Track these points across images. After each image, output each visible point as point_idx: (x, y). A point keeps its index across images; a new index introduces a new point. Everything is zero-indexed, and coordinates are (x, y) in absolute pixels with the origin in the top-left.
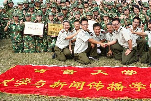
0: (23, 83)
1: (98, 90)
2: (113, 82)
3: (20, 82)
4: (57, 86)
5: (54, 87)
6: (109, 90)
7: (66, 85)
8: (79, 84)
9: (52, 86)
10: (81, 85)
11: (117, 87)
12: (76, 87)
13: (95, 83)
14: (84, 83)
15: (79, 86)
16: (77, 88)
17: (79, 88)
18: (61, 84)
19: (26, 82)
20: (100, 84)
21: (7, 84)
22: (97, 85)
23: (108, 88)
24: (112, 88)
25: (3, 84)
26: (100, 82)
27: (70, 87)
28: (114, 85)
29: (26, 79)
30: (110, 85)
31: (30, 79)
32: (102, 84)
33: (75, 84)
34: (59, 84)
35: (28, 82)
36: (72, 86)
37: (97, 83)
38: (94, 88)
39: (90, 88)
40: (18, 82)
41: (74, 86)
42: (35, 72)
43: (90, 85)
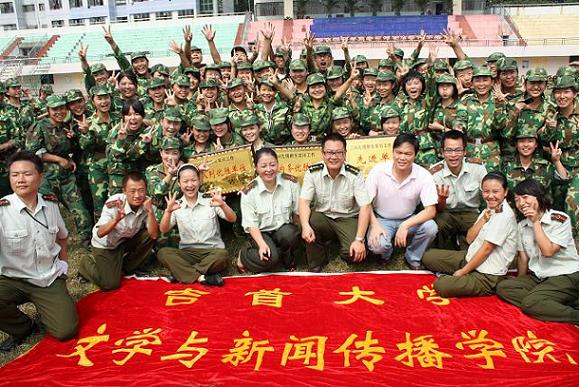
0: (137, 349)
1: (370, 366)
2: (408, 335)
3: (128, 344)
4: (245, 356)
5: (235, 363)
6: (404, 363)
7: (271, 349)
8: (309, 345)
9: (230, 356)
10: (314, 349)
11: (424, 354)
12: (304, 360)
13: (356, 340)
14: (322, 340)
15: (310, 354)
16: (307, 362)
17: (314, 361)
18: (254, 349)
19: (146, 342)
20: (371, 346)
21: (88, 354)
22: (362, 348)
23: (399, 358)
24: (410, 357)
25: (78, 357)
26: (369, 333)
27: (284, 362)
28: (415, 347)
29: (146, 331)
30: (401, 346)
31: (158, 331)
32: (376, 341)
33: (298, 347)
34: (249, 350)
35: (153, 343)
36: (291, 358)
37: (362, 338)
38: (358, 357)
39: (347, 363)
40: (123, 346)
41: (296, 356)
42: (169, 302)
43: (343, 349)
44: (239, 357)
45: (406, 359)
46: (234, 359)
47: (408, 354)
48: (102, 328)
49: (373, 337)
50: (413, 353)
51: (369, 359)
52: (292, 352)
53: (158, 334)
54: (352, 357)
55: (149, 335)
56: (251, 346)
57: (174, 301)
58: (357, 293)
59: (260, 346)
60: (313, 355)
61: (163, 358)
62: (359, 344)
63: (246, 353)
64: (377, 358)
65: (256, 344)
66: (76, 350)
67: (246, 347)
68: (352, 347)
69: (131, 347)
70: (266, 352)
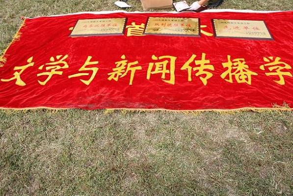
0: (53, 72)
1: (204, 81)
2: (229, 57)
3: (48, 68)
4: (123, 73)
5: (116, 79)
6: (226, 80)
7: (139, 68)
8: (165, 63)
9: (113, 74)
10: (168, 67)
11: (239, 72)
12: (161, 74)
13: (196, 59)
14: (173, 59)
15: (165, 71)
16: (163, 76)
17: (168, 76)
18: (129, 69)
19: (59, 67)
20: (205, 64)
21: (22, 77)
22: (199, 66)
23: (223, 76)
24: (230, 74)
25: (16, 80)
26: (204, 55)
27: (148, 77)
28: (233, 66)
29: (58, 57)
30: (225, 65)
31: (66, 57)
32: (208, 61)
33: (158, 65)
34: (125, 69)
35: (63, 67)
36: (153, 73)
37: (199, 58)
38: (197, 74)
39: (190, 79)
40: (44, 70)
41: (156, 71)
43: (186, 66)
44: (119, 74)
45: (227, 77)
46: (116, 76)
47: (229, 71)
48: (30, 60)
49: (206, 58)
50: (233, 71)
51: (204, 76)
52: (153, 69)
53: (66, 60)
54: (193, 73)
55: (61, 61)
56: (126, 66)
59: (132, 66)
60: (168, 71)
61: (70, 77)
62: (197, 62)
63: (124, 71)
64: (209, 75)
65: (130, 64)
66: (14, 76)
67: (123, 67)
68: (193, 65)
69: (50, 71)
70: (136, 70)
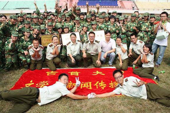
0: (42, 86)
1: (103, 88)
2: (112, 81)
3: (40, 85)
4: (71, 87)
5: (69, 88)
8: (87, 84)
10: (89, 85)
14: (90, 83)
15: (87, 86)
16: (87, 87)
17: (89, 87)
19: (44, 84)
20: (103, 84)
22: (101, 84)
23: (110, 86)
24: (113, 86)
26: (102, 81)
27: (81, 88)
29: (43, 82)
30: (110, 84)
32: (104, 83)
33: (84, 84)
35: (46, 84)
36: (83, 87)
37: (100, 82)
38: (100, 86)
39: (97, 88)
40: (38, 85)
42: (48, 75)
43: (96, 84)
45: (112, 87)
47: (112, 85)
48: (31, 81)
49: (103, 82)
50: (113, 85)
51: (103, 87)
52: (83, 86)
53: (47, 82)
54: (98, 86)
55: (45, 82)
57: (49, 74)
58: (98, 72)
60: (89, 86)
62: (99, 84)
64: (104, 87)
65: (73, 84)
67: (71, 85)
68: (98, 84)
